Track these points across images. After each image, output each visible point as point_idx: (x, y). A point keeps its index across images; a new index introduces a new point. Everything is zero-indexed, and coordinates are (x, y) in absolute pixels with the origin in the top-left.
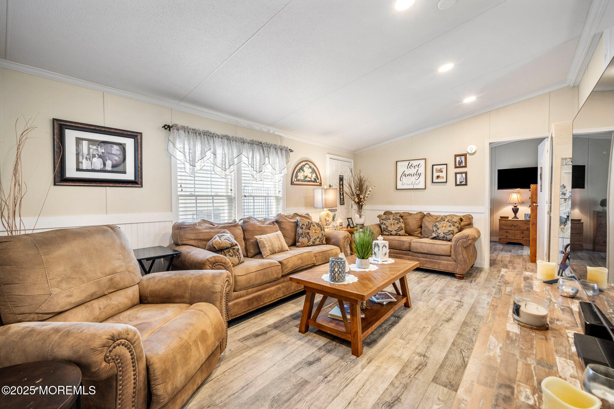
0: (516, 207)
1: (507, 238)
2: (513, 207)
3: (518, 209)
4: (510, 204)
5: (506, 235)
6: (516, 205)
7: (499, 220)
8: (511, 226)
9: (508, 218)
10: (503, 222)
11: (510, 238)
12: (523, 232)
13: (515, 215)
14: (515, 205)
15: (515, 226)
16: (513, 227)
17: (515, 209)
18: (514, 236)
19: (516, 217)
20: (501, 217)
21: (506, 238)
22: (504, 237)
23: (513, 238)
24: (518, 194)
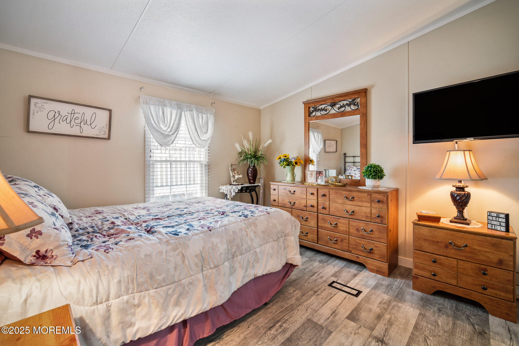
0: (462, 189)
1: (436, 278)
2: (454, 189)
3: (468, 196)
4: (444, 180)
5: (431, 269)
6: (461, 185)
7: (415, 224)
8: (446, 247)
9: (437, 219)
10: (425, 231)
11: (444, 280)
12: (485, 270)
13: (461, 212)
14: (459, 184)
15: (458, 248)
16: (453, 251)
17: (458, 195)
18: (457, 278)
19: (461, 219)
20: (421, 218)
21: (433, 277)
22: (427, 274)
23: (454, 282)
24: (467, 153)
